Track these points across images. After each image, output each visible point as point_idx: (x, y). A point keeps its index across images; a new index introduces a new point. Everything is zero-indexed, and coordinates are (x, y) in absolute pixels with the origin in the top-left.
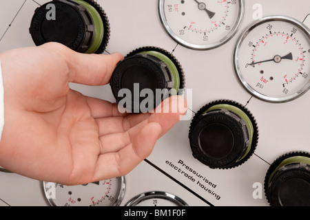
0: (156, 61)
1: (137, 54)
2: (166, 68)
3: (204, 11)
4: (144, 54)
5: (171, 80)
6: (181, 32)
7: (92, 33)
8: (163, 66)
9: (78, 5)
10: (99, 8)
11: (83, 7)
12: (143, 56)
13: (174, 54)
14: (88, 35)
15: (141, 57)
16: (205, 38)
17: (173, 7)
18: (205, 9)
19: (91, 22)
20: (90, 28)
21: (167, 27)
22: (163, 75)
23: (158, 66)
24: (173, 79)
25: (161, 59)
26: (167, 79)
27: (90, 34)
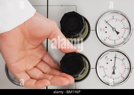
0: (84, 65)
1: (82, 57)
2: (84, 70)
3: (113, 70)
4: (84, 59)
5: (81, 74)
6: (100, 67)
7: (79, 36)
8: (84, 68)
9: (85, 25)
10: (89, 33)
11: (86, 27)
12: (83, 59)
13: (91, 70)
14: (77, 35)
15: (82, 59)
16: (104, 77)
17: (107, 58)
18: (114, 70)
19: (82, 33)
20: (80, 34)
21: (99, 61)
22: (81, 71)
23: (83, 67)
24: (82, 75)
25: (86, 66)
26: (81, 73)
27: (78, 35)
